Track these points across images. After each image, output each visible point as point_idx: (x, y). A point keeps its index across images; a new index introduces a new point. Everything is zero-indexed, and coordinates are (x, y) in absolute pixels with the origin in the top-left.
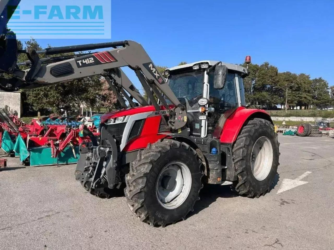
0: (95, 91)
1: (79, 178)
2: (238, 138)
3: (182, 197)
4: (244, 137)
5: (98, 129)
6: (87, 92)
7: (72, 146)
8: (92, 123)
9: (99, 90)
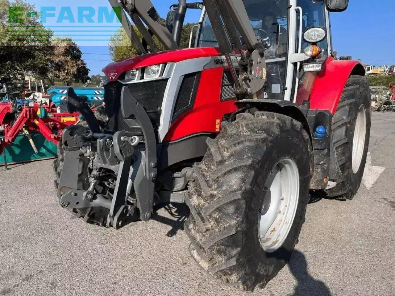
0: (45, 57)
1: (69, 204)
2: (338, 107)
3: (282, 222)
4: (347, 105)
5: (59, 107)
6: (34, 58)
7: (28, 133)
8: (48, 99)
9: (50, 54)
